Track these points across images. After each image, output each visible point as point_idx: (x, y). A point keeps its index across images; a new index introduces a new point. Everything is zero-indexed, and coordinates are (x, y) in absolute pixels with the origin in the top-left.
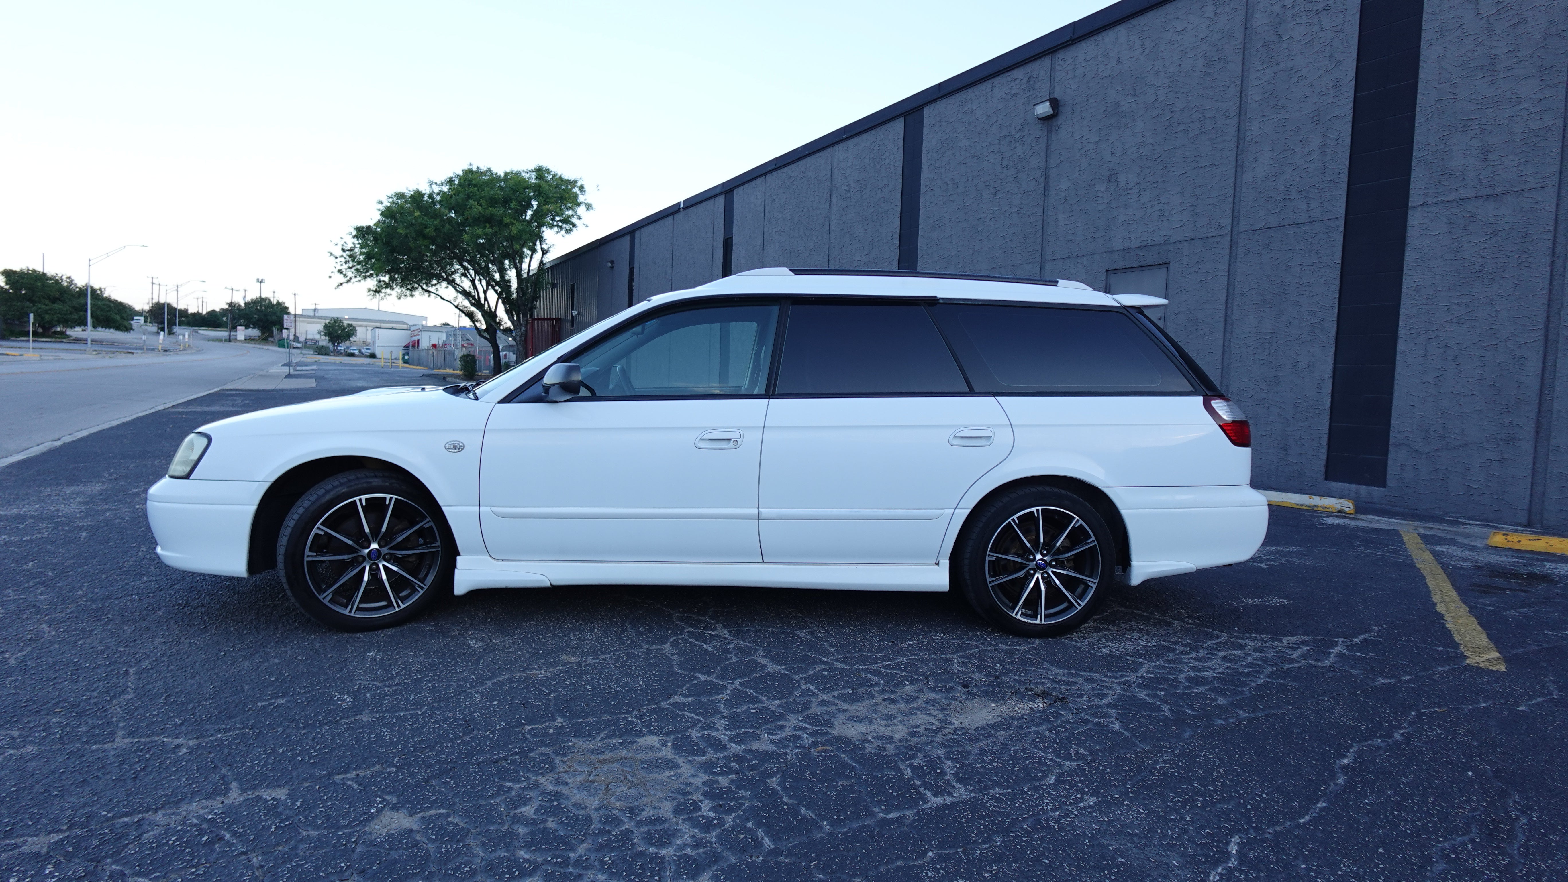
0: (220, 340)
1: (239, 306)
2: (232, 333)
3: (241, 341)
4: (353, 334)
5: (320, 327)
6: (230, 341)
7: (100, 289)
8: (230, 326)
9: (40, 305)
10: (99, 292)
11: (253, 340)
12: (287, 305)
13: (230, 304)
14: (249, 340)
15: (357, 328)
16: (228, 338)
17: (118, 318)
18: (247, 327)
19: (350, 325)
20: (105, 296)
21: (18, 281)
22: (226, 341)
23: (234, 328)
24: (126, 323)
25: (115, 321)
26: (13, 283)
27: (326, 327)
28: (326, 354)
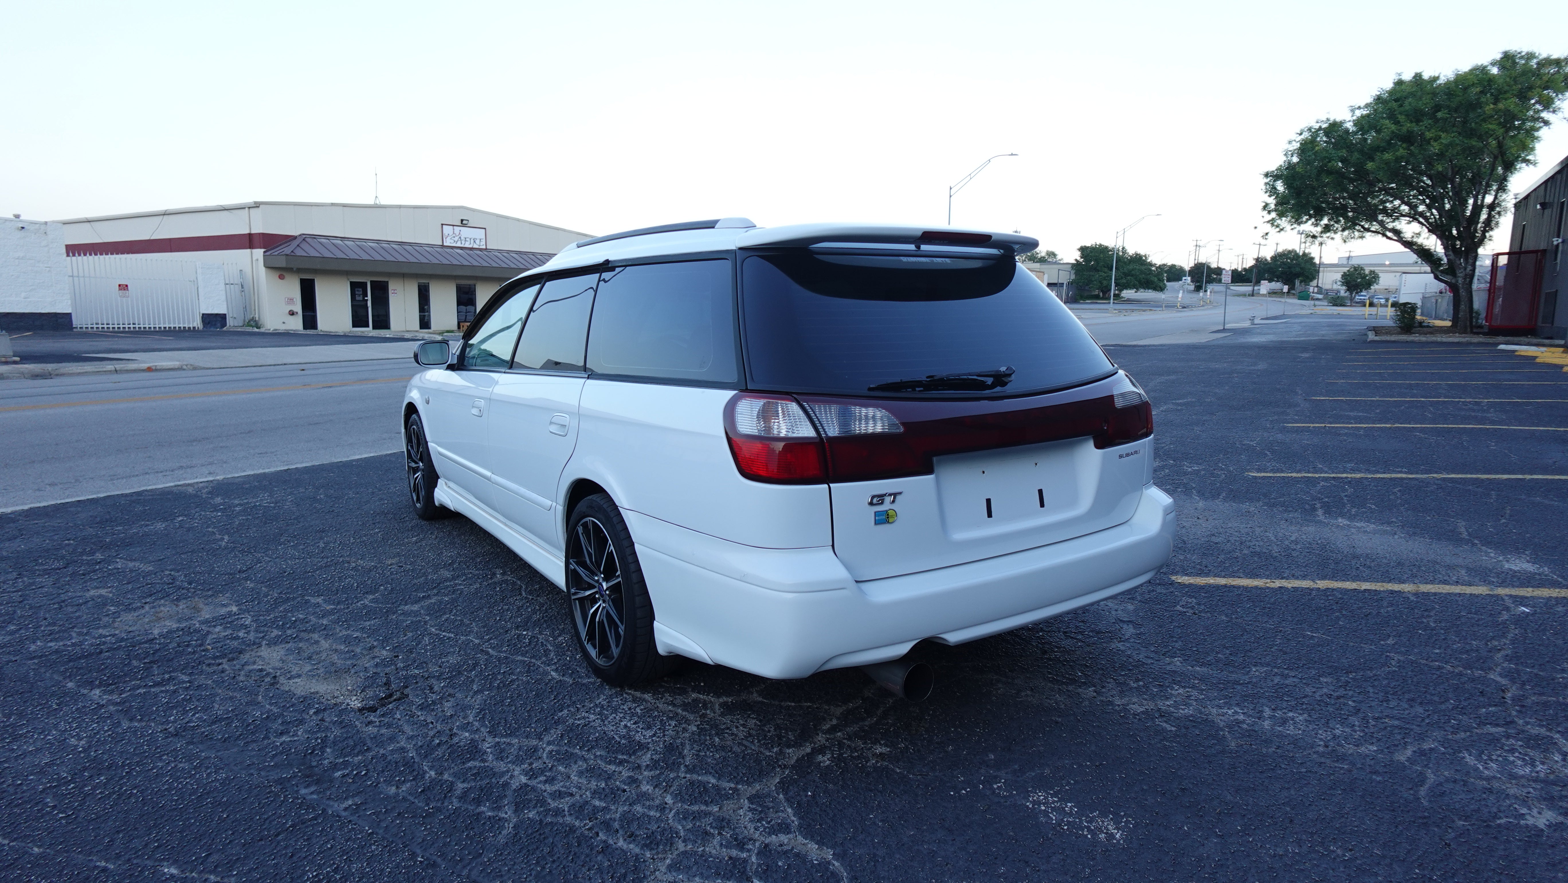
0: (1244, 295)
1: (1266, 260)
2: (1256, 288)
3: (1263, 295)
4: (1375, 282)
5: (1338, 276)
6: (1253, 295)
7: (1145, 256)
8: (1254, 280)
9: (1101, 273)
10: (1144, 258)
11: (1275, 293)
12: (1312, 255)
13: (1257, 260)
14: (1273, 293)
15: (1381, 275)
16: (1251, 293)
17: (1156, 279)
18: (1270, 281)
19: (1372, 272)
20: (1148, 261)
21: (1088, 255)
22: (1249, 295)
23: (1258, 282)
24: (1161, 284)
25: (1152, 282)
26: (1086, 257)
27: (1344, 276)
28: (1342, 305)
